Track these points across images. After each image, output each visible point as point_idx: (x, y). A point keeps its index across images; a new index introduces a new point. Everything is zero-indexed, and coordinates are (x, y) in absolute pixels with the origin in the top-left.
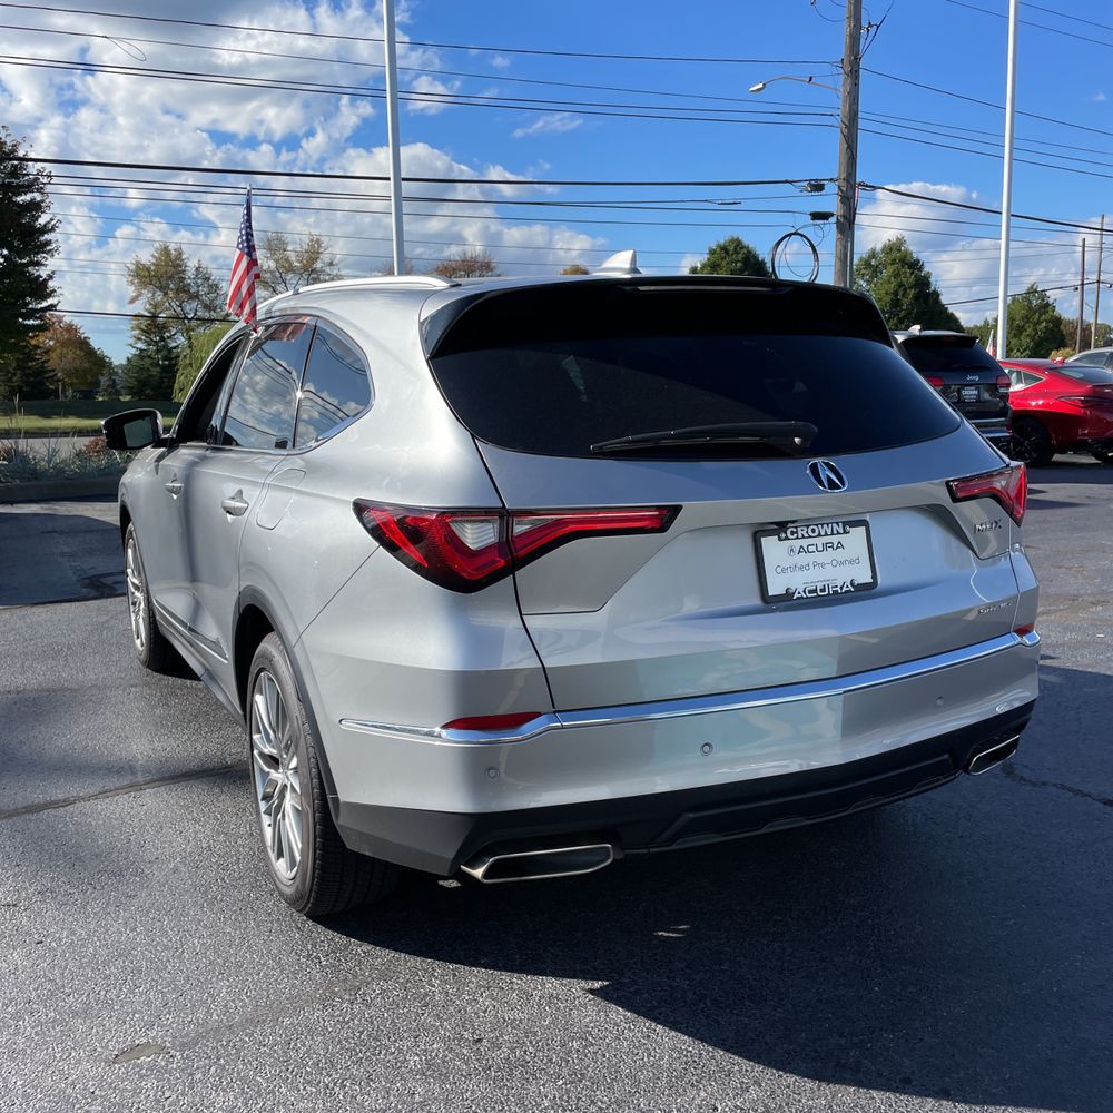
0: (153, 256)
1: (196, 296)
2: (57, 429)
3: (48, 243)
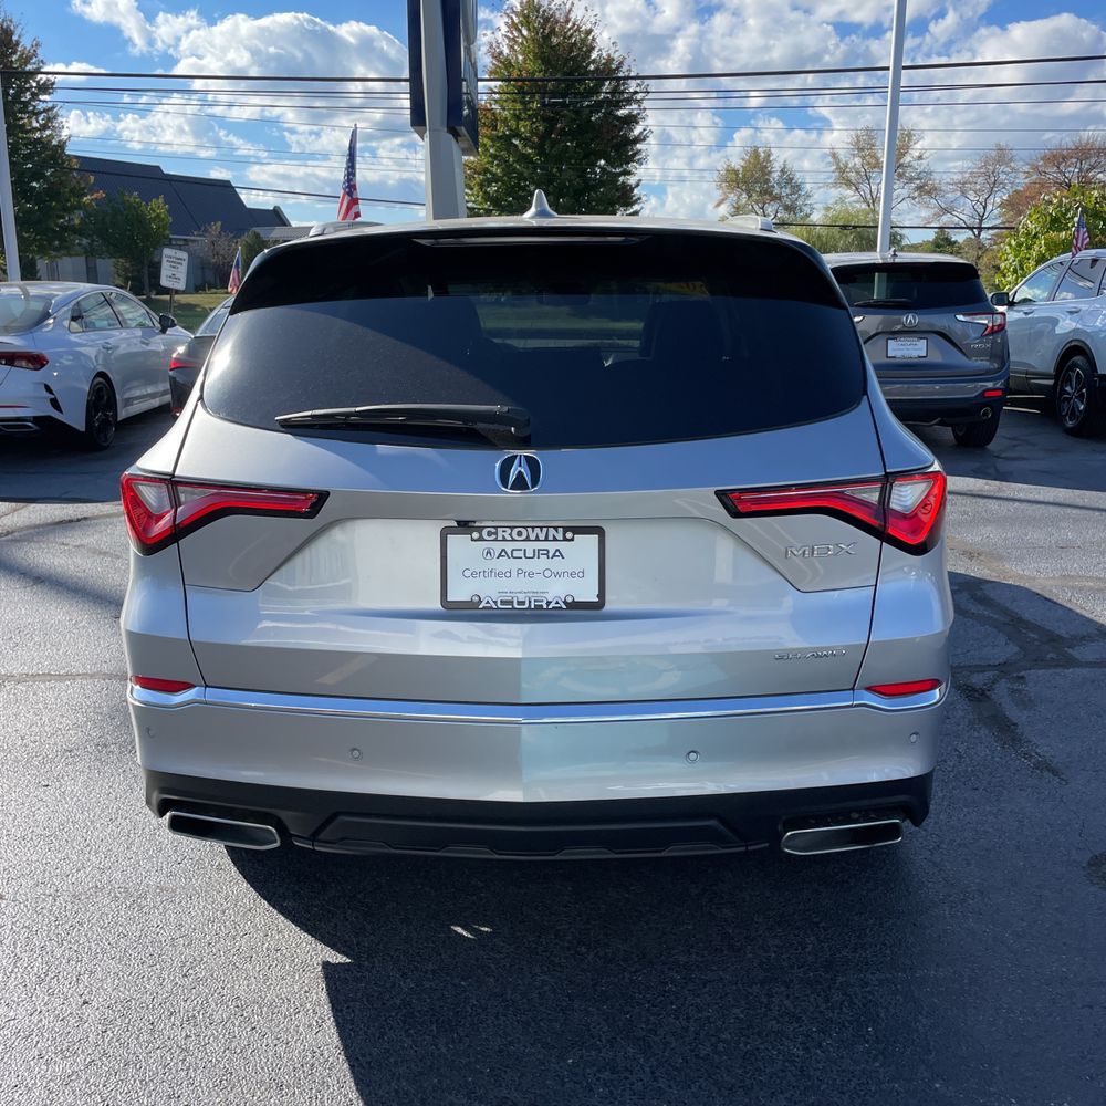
0: (743, 159)
1: (778, 198)
3: (639, 152)
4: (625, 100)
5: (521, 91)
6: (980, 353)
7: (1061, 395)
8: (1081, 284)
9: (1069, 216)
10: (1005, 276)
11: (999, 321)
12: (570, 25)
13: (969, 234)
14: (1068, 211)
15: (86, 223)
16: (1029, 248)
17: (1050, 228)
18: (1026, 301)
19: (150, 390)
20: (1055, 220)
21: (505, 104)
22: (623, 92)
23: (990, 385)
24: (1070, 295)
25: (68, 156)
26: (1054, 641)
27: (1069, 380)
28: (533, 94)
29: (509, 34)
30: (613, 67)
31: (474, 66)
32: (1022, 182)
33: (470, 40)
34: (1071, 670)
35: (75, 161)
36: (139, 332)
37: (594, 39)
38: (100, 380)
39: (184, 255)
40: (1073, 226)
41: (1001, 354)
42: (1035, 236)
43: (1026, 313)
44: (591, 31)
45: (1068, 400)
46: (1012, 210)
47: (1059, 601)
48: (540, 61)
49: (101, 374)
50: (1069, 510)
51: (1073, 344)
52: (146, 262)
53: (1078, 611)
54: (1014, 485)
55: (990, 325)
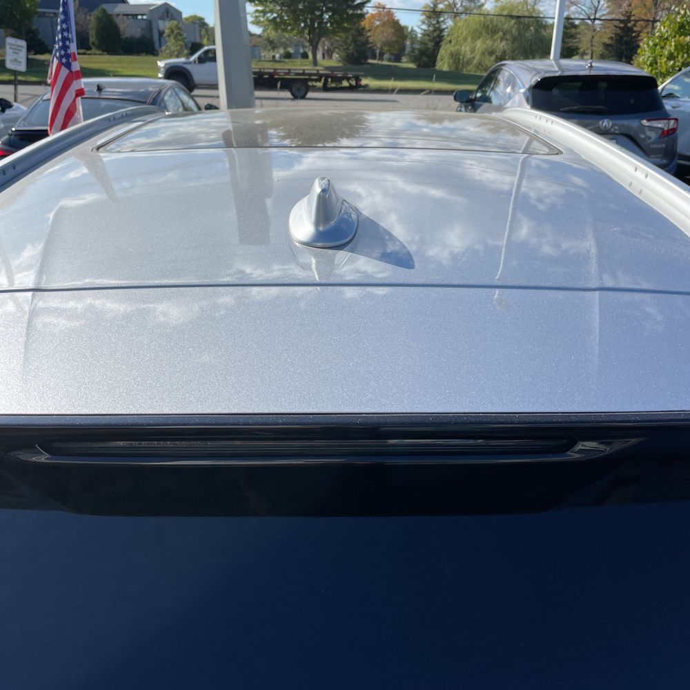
6: (657, 151)
11: (672, 125)
16: (662, 48)
17: (677, 33)
39: (23, 44)
43: (674, 107)
55: (666, 129)
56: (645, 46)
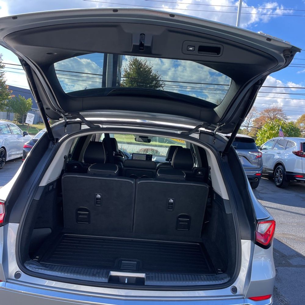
2: (152, 144)
4: (159, 86)
5: (132, 81)
6: (255, 163)
7: (275, 176)
8: (279, 146)
9: (275, 127)
10: (258, 141)
11: (260, 154)
12: (146, 66)
13: (245, 128)
14: (275, 126)
15: (8, 103)
16: (265, 134)
17: (270, 130)
18: (265, 149)
19: (18, 152)
20: (271, 128)
21: (127, 84)
22: (158, 84)
23: (257, 172)
24: (276, 149)
25: (6, 85)
26: (283, 256)
27: (278, 172)
28: (135, 82)
29: (130, 66)
30: (156, 78)
31: (120, 73)
32: (259, 116)
33: (120, 67)
34: (290, 268)
35: (8, 86)
36: (17, 136)
37: (152, 70)
38: (3, 149)
39: (34, 115)
40: (276, 130)
41: (260, 164)
42: (266, 131)
43: (265, 152)
44: (151, 68)
45: (278, 177)
46: (256, 123)
47: (283, 242)
48: (137, 74)
49: (3, 147)
50: (281, 211)
51: (279, 162)
52: (24, 115)
53: (289, 246)
54: (265, 202)
55: (258, 155)
56: (259, 133)
